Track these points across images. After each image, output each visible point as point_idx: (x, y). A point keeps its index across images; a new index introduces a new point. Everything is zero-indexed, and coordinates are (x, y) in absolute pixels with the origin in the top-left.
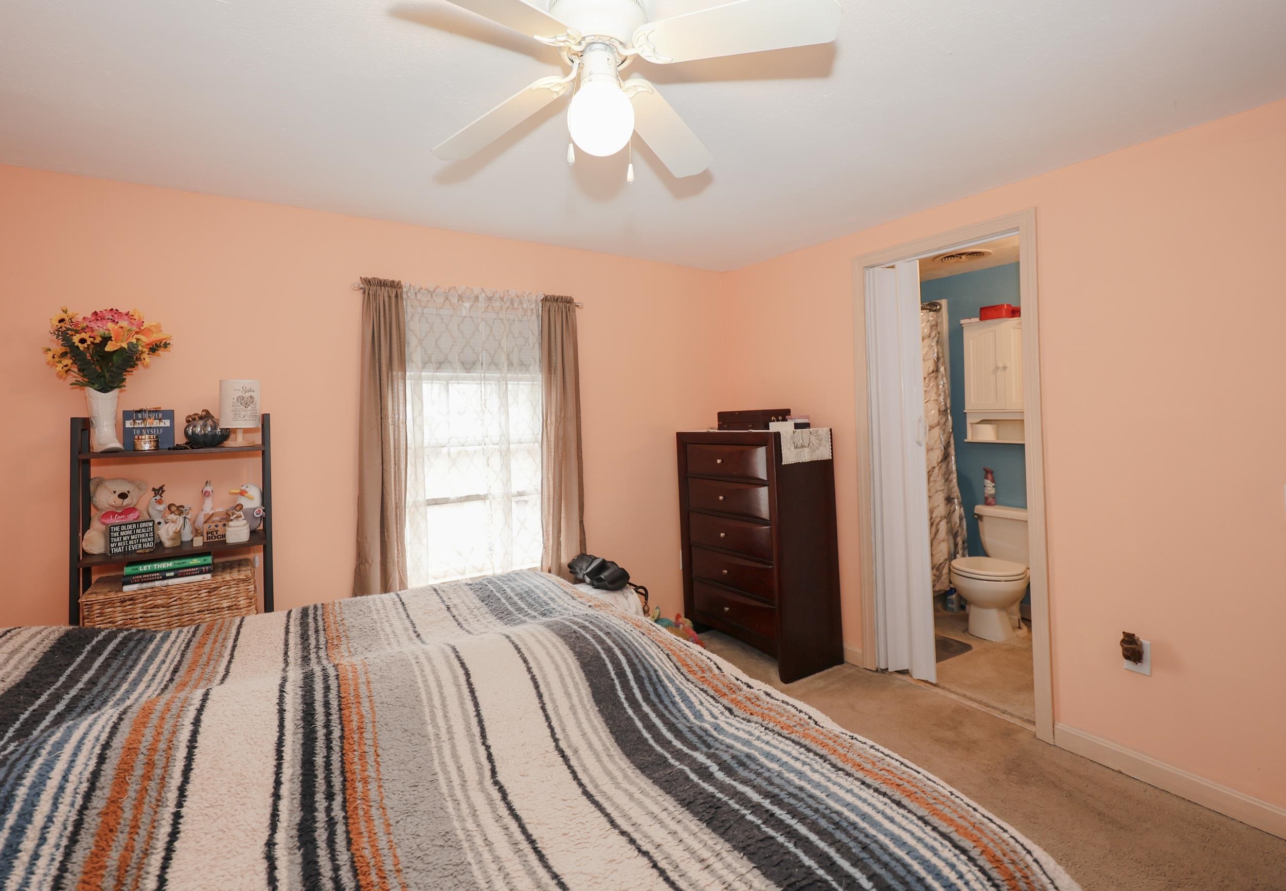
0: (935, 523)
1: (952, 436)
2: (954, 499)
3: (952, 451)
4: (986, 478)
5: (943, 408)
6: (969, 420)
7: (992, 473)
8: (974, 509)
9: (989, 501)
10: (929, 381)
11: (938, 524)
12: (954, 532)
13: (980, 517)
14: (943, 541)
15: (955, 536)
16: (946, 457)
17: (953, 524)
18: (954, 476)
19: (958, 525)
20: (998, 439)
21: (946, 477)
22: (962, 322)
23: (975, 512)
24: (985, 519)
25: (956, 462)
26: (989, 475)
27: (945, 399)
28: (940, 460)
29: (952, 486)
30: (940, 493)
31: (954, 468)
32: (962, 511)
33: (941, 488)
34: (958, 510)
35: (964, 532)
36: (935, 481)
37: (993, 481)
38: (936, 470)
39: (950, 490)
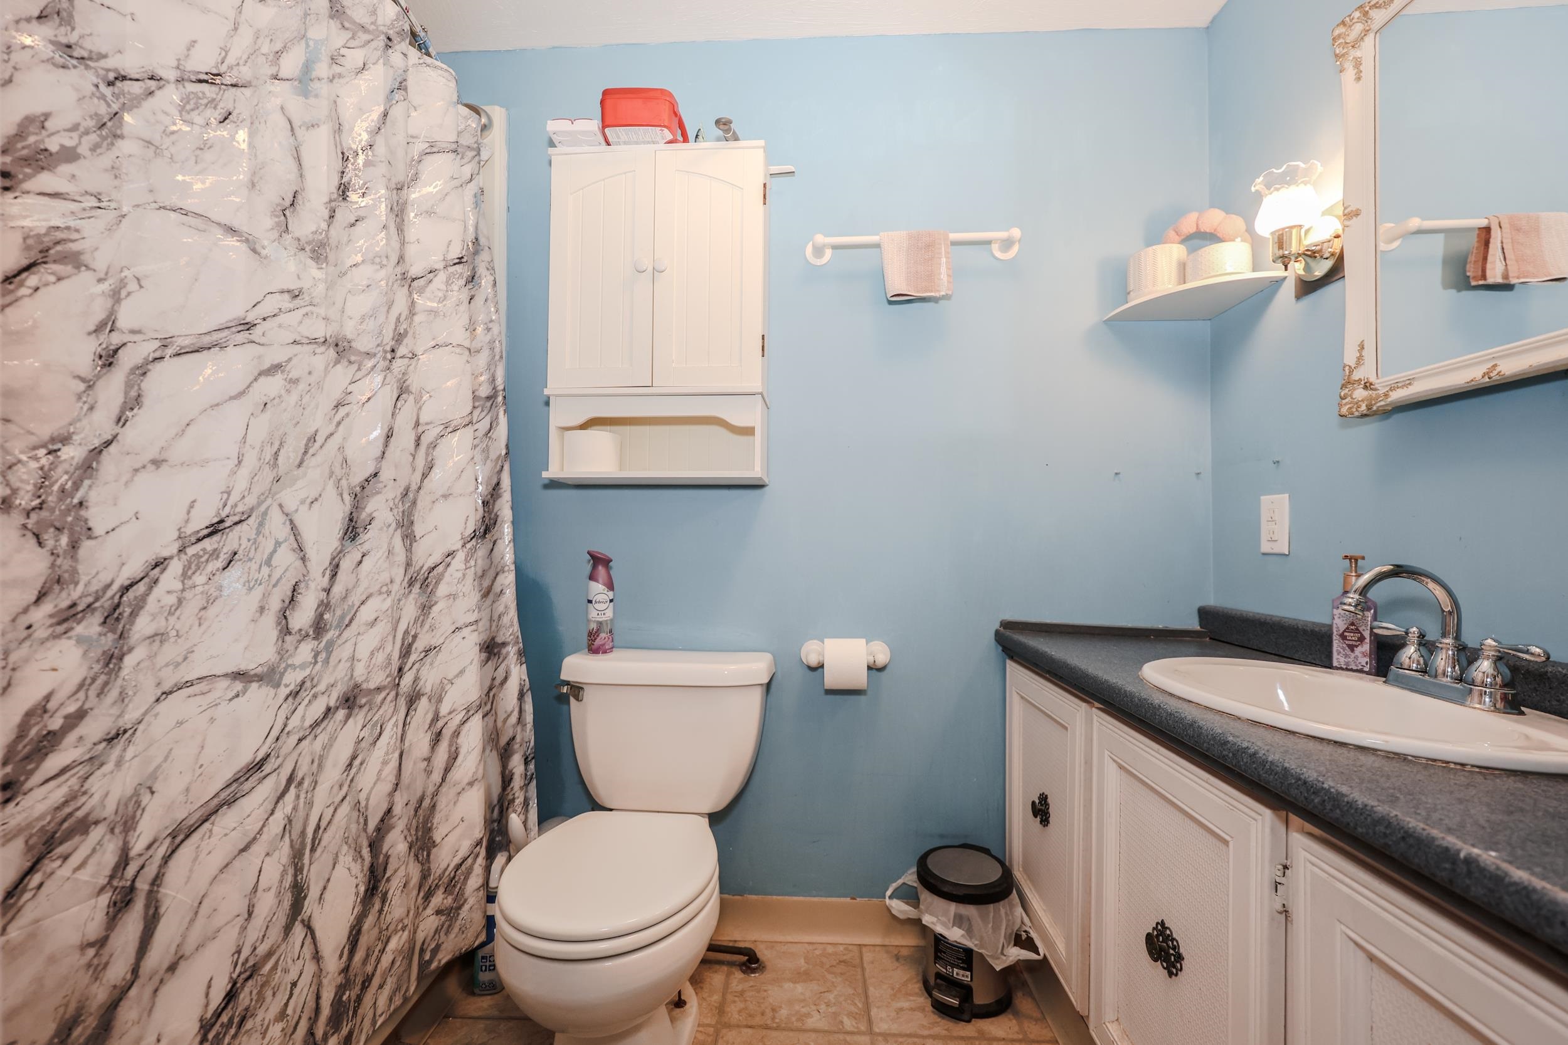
0: (447, 733)
1: (507, 467)
2: (504, 644)
3: (505, 509)
4: (592, 577)
5: (484, 391)
6: (558, 417)
7: (606, 562)
8: (559, 671)
9: (598, 642)
10: (448, 283)
11: (457, 734)
12: (503, 741)
13: (577, 690)
14: (471, 784)
15: (505, 754)
16: (487, 527)
17: (501, 716)
18: (508, 581)
19: (513, 719)
20: (621, 468)
21: (486, 583)
22: (552, 126)
23: (564, 676)
24: (588, 694)
25: (515, 540)
26: (601, 570)
27: (491, 365)
28: (469, 531)
29: (501, 609)
30: (466, 632)
31: (509, 557)
32: (525, 677)
33: (473, 617)
34: (517, 674)
35: (527, 735)
36: (453, 596)
37: (610, 586)
38: (458, 562)
39: (495, 620)
